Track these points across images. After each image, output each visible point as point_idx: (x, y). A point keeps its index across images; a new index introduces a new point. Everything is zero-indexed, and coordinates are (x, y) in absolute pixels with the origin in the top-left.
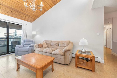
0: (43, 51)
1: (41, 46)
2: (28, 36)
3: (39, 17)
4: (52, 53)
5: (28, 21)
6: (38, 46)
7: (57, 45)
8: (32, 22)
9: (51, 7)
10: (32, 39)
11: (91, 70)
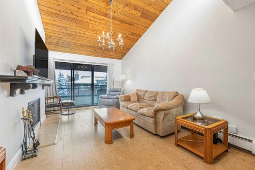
0: (129, 106)
1: (128, 99)
2: (116, 82)
3: (130, 49)
4: (138, 112)
5: (116, 58)
6: (123, 99)
7: (153, 98)
8: (121, 59)
9: (148, 28)
10: (120, 87)
11: (202, 158)
